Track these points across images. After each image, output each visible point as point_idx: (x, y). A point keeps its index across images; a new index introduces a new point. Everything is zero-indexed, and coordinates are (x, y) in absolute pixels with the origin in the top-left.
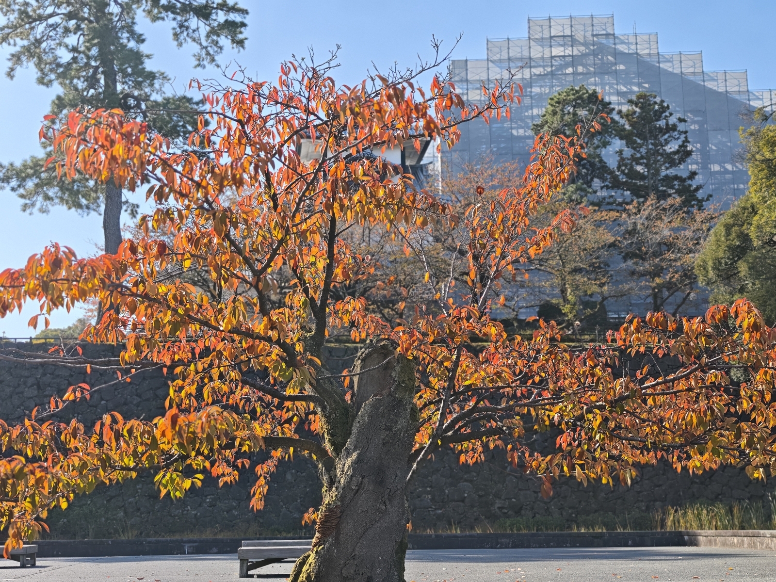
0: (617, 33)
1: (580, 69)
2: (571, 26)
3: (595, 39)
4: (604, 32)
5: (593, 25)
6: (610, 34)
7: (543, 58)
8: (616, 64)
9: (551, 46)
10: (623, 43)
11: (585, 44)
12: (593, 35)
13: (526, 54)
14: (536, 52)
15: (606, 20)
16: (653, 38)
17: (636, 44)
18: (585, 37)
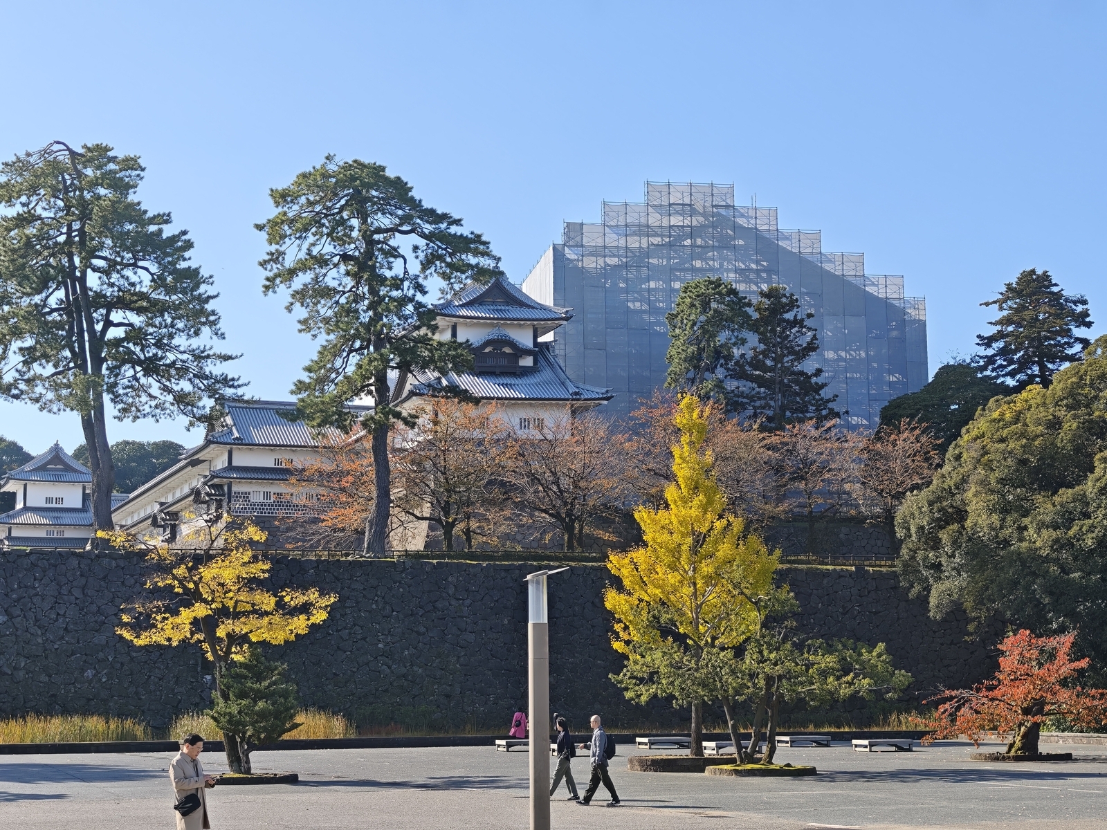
0: (736, 204)
1: (699, 241)
2: (691, 194)
3: (715, 210)
4: (724, 203)
5: (712, 195)
6: (730, 206)
7: (661, 227)
8: (734, 239)
9: (670, 215)
10: (742, 216)
11: (704, 215)
12: (713, 206)
13: (643, 220)
14: (654, 220)
15: (726, 190)
16: (772, 213)
17: (756, 218)
18: (704, 207)
